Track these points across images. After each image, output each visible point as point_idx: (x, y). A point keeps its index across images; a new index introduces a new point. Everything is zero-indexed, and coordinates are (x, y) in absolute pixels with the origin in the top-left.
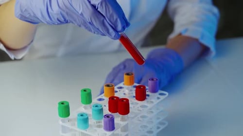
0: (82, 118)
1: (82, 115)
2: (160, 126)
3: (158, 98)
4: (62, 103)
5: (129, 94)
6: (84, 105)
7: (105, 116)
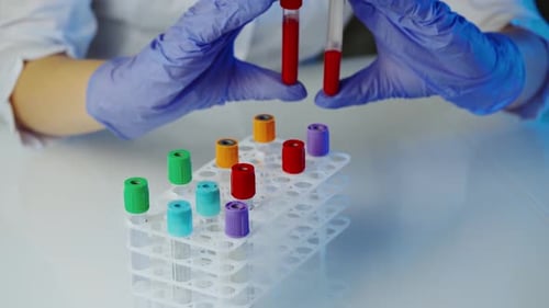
0: (177, 210)
1: (177, 206)
2: (332, 227)
3: (330, 167)
4: (133, 183)
5: (266, 160)
6: (175, 186)
7: (228, 205)
